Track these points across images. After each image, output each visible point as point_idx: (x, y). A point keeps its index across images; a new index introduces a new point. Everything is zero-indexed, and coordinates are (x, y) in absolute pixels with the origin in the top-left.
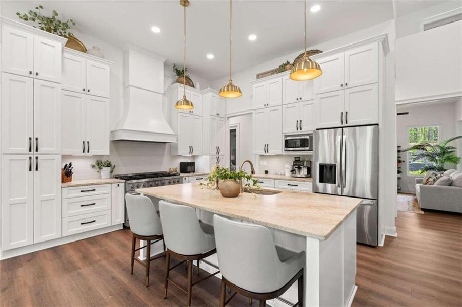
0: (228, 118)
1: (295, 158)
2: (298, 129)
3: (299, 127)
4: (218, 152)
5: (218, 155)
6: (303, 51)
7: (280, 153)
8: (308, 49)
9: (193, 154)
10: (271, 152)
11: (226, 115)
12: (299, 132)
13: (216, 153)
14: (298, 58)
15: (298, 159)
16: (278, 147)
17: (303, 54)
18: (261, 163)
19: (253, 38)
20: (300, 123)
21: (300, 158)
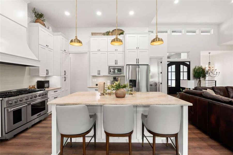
0: (69, 53)
1: (114, 77)
2: (115, 64)
3: (116, 63)
4: (65, 75)
5: (65, 76)
6: (115, 28)
7: (107, 75)
8: (118, 28)
9: (49, 75)
10: (101, 74)
11: (68, 51)
12: (116, 65)
13: (64, 74)
14: (113, 30)
15: (114, 78)
16: (105, 72)
17: (116, 29)
18: (93, 80)
19: (99, 13)
20: (117, 62)
21: (115, 77)
